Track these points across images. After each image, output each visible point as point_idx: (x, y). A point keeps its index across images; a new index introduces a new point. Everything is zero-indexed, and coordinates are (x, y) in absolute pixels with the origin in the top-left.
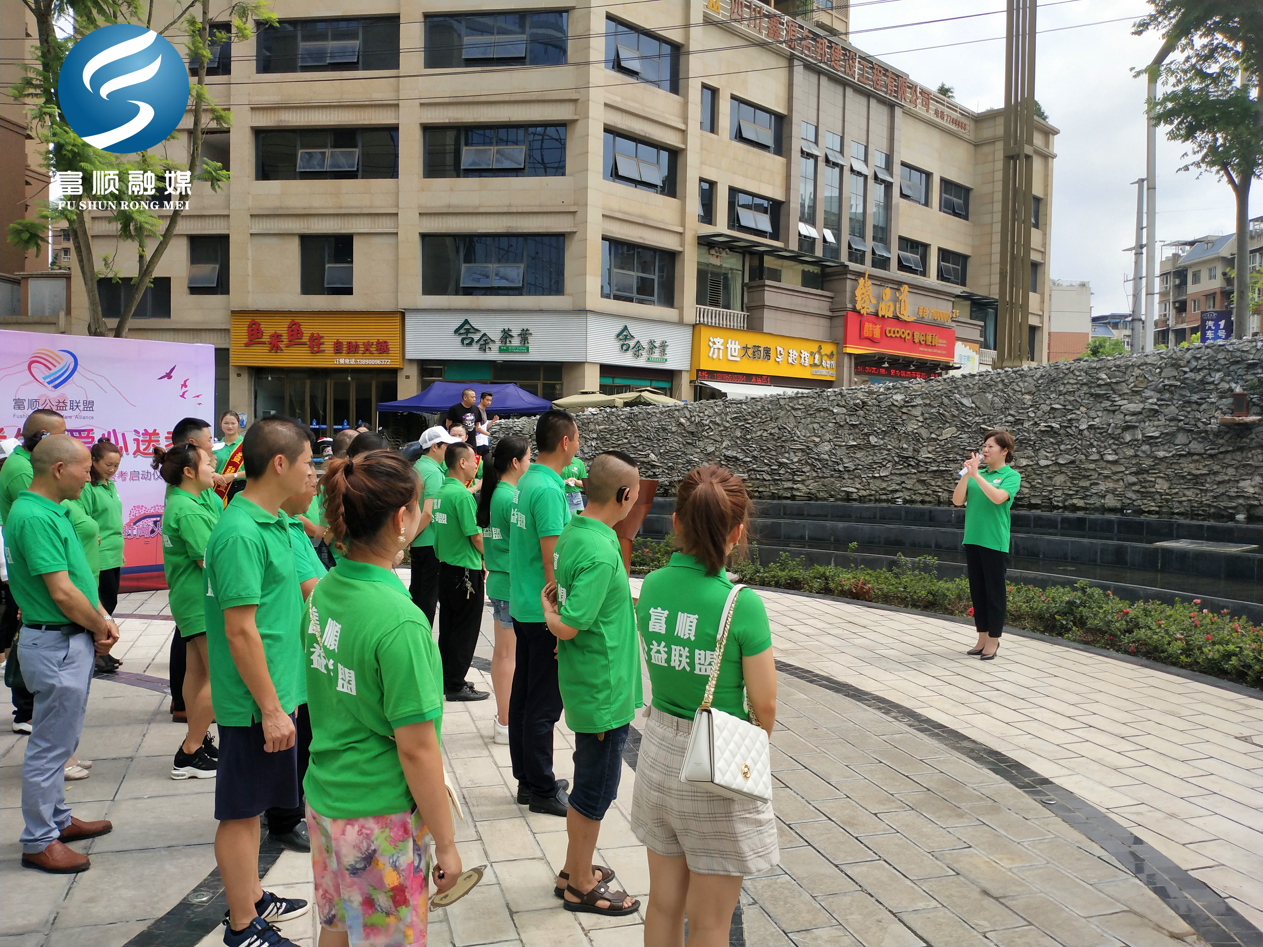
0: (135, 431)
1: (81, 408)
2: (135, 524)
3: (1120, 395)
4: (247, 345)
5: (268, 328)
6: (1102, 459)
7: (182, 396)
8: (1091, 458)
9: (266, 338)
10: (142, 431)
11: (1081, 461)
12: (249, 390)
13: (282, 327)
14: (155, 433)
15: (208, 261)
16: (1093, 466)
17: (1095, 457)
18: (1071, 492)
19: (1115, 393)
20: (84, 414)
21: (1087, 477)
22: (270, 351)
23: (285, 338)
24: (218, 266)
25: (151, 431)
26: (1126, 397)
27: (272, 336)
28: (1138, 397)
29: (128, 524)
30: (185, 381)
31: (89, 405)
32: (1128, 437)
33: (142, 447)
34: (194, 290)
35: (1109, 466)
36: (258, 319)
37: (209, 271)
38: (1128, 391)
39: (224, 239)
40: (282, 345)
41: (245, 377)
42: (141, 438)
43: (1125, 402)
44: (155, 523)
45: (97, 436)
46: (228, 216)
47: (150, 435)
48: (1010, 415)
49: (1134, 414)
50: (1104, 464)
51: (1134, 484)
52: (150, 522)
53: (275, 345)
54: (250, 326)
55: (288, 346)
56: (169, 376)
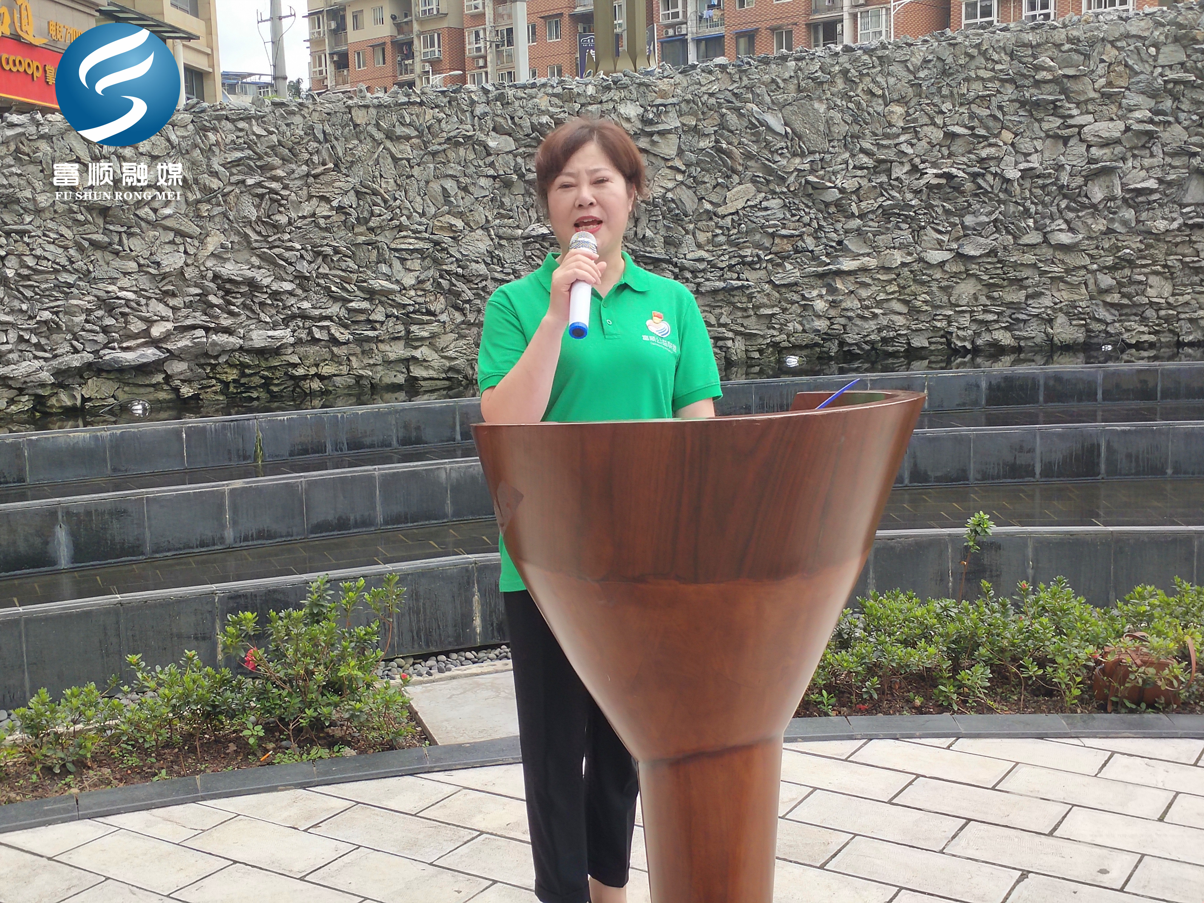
3: (1078, 105)
6: (1046, 241)
8: (1027, 239)
11: (1005, 248)
16: (1029, 258)
17: (1034, 238)
18: (991, 317)
19: (1068, 99)
21: (1019, 283)
26: (1090, 108)
28: (1114, 108)
32: (1097, 193)
35: (1059, 255)
38: (1093, 95)
43: (1090, 118)
48: (862, 151)
49: (1106, 143)
50: (1048, 253)
51: (1108, 291)
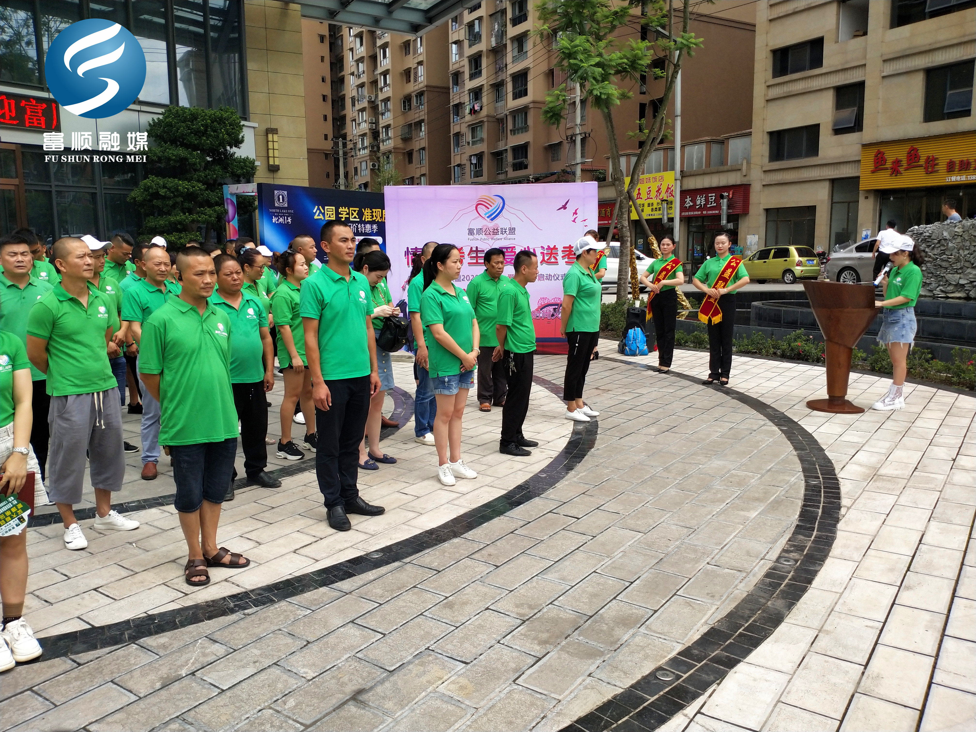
0: (542, 247)
1: (508, 233)
2: (541, 309)
4: (873, 172)
5: (891, 155)
7: (574, 221)
9: (889, 165)
10: (546, 247)
12: (875, 210)
13: (901, 153)
14: (555, 248)
15: (849, 106)
20: (510, 236)
22: (891, 175)
23: (904, 163)
24: (856, 108)
25: (552, 247)
27: (893, 162)
29: (537, 310)
30: (576, 210)
31: (512, 230)
33: (546, 258)
34: (838, 131)
36: (883, 149)
37: (849, 113)
39: (860, 86)
40: (901, 169)
41: (871, 201)
42: (545, 252)
44: (555, 309)
45: (518, 251)
46: (865, 65)
47: (552, 249)
52: (551, 308)
53: (895, 171)
54: (876, 156)
55: (906, 169)
56: (564, 207)
